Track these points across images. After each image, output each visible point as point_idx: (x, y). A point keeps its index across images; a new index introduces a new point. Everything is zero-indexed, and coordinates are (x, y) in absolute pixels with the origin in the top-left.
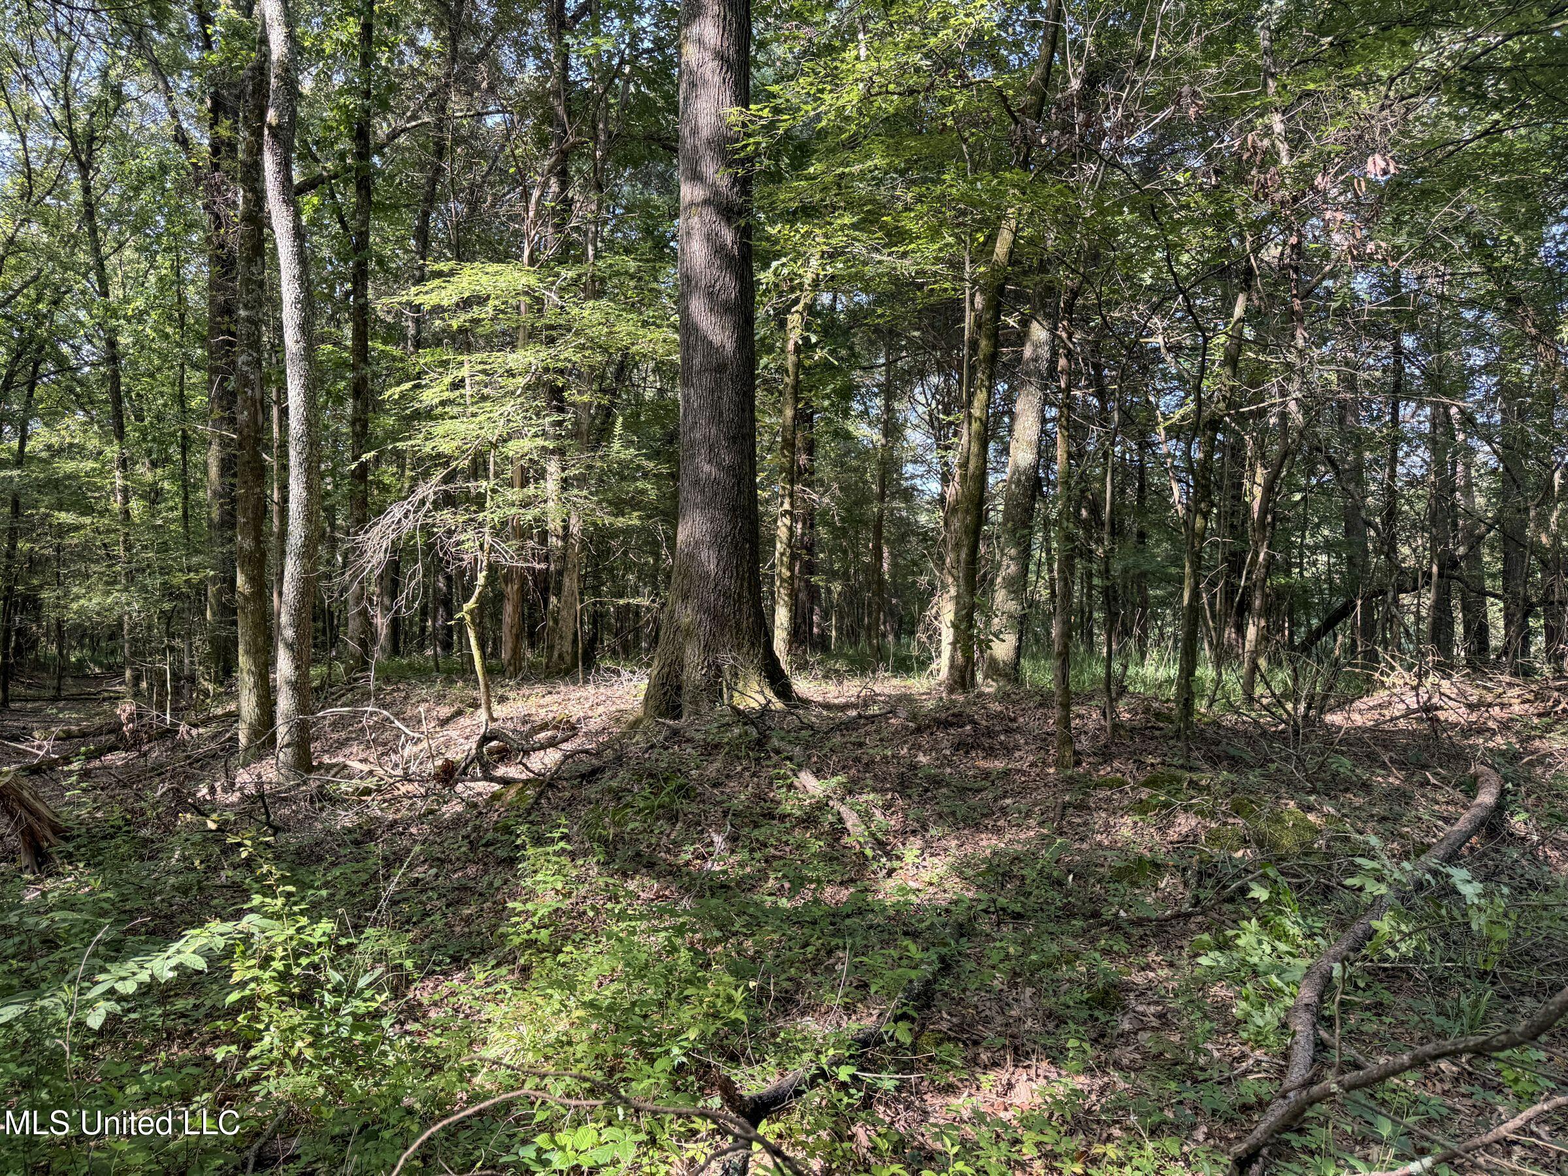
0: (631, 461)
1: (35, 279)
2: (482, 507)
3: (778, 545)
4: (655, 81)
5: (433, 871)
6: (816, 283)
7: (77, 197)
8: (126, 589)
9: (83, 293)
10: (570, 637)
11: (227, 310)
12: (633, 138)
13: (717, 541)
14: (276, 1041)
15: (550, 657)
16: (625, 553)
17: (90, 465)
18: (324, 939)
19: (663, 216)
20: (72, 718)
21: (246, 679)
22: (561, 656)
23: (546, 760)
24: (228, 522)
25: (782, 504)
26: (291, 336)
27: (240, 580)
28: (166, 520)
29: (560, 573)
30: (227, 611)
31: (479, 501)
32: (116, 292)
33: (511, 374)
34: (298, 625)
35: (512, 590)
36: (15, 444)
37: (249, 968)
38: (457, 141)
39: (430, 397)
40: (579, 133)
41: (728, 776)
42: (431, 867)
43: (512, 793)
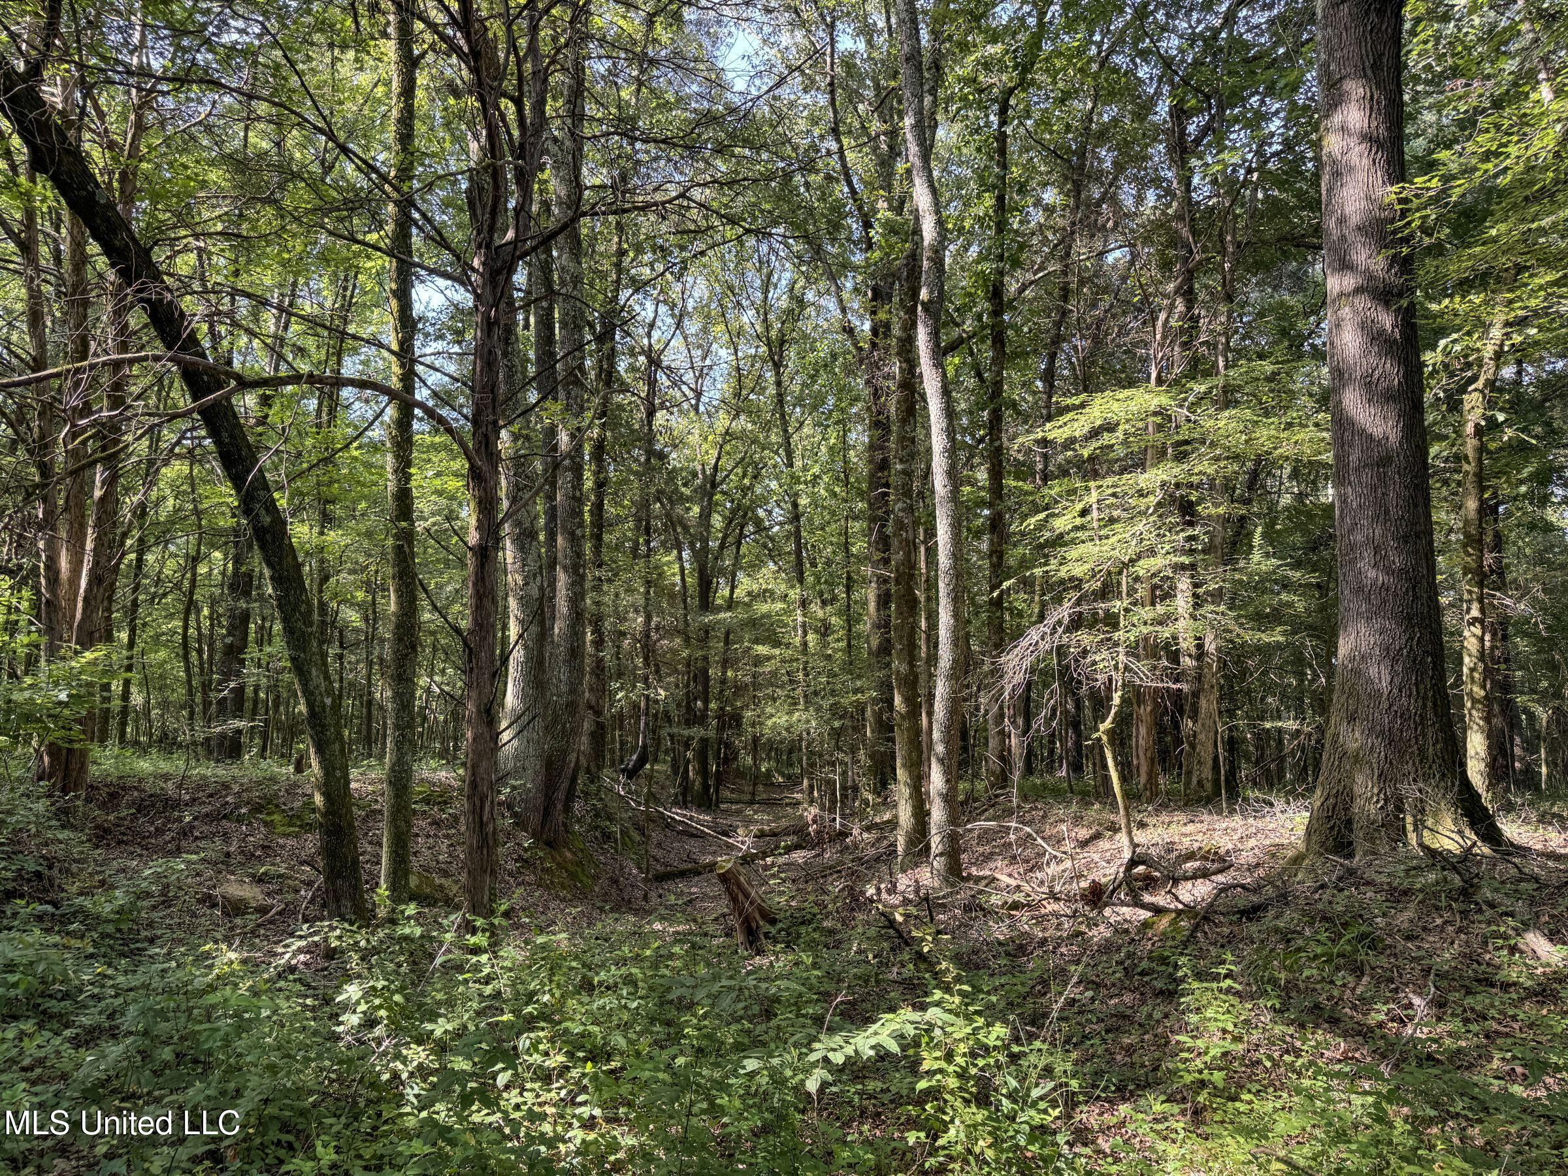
0: (1274, 572)
1: (743, 459)
2: (1115, 626)
3: (1467, 660)
4: (1287, 181)
5: (1089, 994)
6: (1498, 355)
7: (772, 390)
8: (806, 709)
9: (775, 466)
10: (1210, 763)
11: (884, 465)
12: (1264, 242)
13: (1390, 655)
14: (962, 1135)
15: (1188, 784)
16: (1265, 673)
17: (780, 605)
18: (999, 1043)
19: (1297, 315)
20: (763, 819)
21: (901, 791)
22: (1199, 782)
23: (1195, 892)
24: (885, 649)
25: (1468, 610)
26: (939, 482)
27: (898, 700)
28: (835, 650)
29: (1196, 694)
30: (885, 728)
31: (1112, 621)
32: (798, 463)
33: (1141, 494)
34: (947, 742)
35: (1145, 710)
36: (727, 592)
37: (936, 1059)
38: (1082, 282)
39: (1061, 524)
40: (1205, 249)
41: (1424, 929)
42: (1087, 989)
43: (1164, 922)
